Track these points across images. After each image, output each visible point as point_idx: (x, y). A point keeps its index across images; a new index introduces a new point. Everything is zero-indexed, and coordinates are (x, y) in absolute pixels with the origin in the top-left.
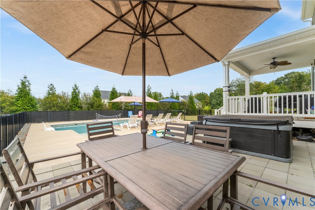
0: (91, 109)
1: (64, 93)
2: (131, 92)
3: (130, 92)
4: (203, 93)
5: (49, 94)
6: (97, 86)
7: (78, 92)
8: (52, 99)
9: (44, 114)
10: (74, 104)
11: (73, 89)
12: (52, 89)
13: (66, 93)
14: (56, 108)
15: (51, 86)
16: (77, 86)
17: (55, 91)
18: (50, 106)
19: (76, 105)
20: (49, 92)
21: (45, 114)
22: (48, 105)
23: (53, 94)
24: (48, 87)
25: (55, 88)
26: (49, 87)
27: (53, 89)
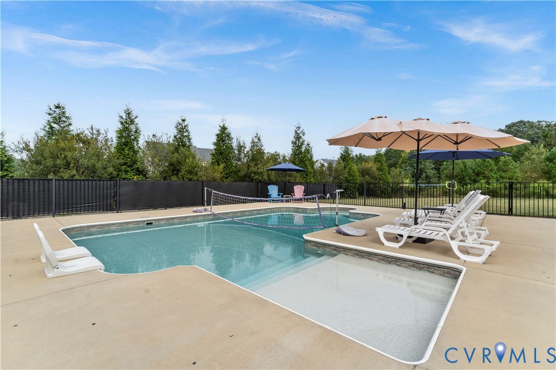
0: (174, 178)
1: (95, 132)
2: (259, 139)
3: (256, 140)
4: (360, 154)
5: (51, 132)
6: (184, 120)
7: (136, 132)
8: (62, 145)
9: (37, 188)
10: (125, 164)
11: (122, 123)
12: (60, 118)
13: (102, 131)
14: (74, 172)
15: (57, 110)
16: (134, 114)
17: (70, 124)
18: (55, 166)
19: (131, 166)
20: (51, 128)
21: (41, 187)
22: (49, 162)
23: (64, 134)
24: (50, 114)
25: (67, 118)
26: (52, 112)
27: (64, 119)
